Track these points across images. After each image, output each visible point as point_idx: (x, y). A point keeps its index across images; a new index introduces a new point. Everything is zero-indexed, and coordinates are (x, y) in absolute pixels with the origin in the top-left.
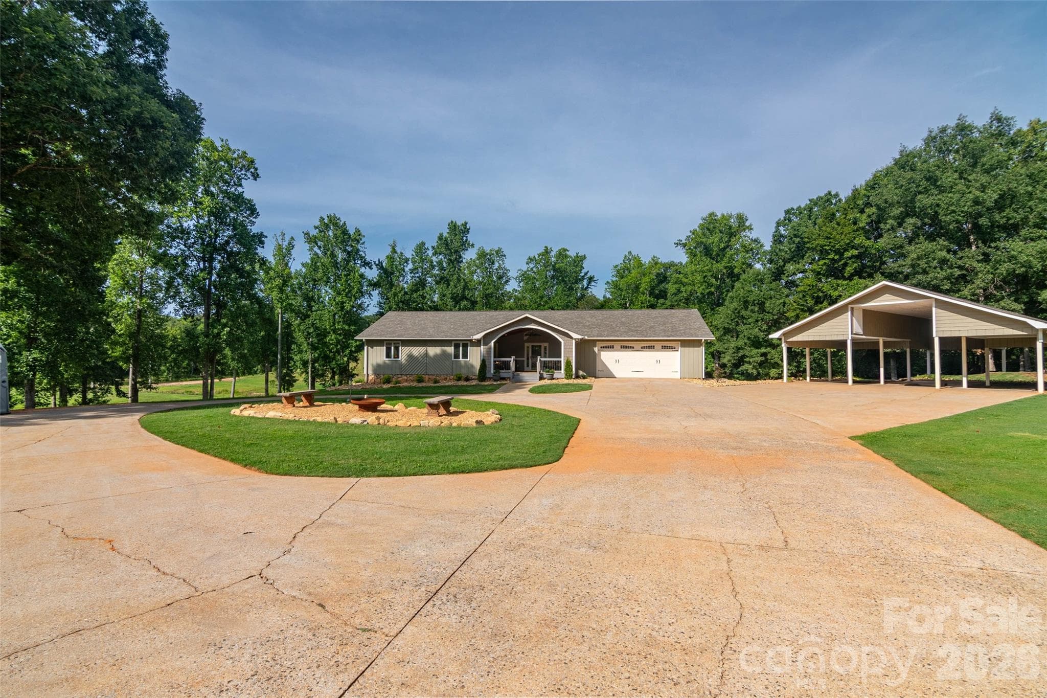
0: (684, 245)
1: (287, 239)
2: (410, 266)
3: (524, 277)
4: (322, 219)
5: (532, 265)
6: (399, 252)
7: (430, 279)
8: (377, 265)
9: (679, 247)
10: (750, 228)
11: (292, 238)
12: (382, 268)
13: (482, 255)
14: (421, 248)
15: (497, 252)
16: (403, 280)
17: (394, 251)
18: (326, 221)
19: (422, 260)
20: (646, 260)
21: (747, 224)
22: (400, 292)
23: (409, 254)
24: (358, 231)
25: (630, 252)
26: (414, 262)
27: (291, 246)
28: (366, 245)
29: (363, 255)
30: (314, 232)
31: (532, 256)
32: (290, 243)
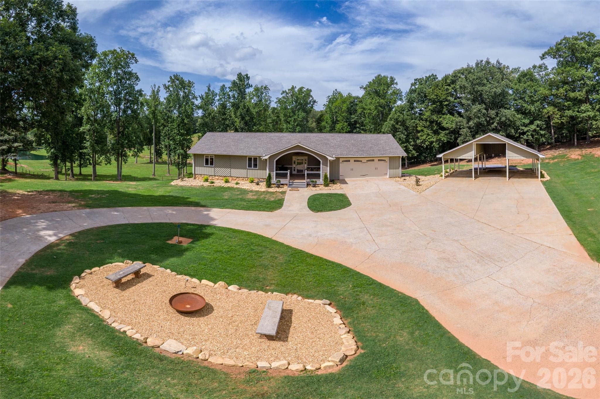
0: (364, 88)
1: (157, 87)
2: (218, 98)
3: (279, 101)
4: (171, 78)
5: (284, 95)
6: (211, 90)
7: (228, 104)
8: (200, 97)
9: (362, 89)
10: (396, 84)
11: (159, 87)
12: (203, 99)
13: (257, 89)
14: (223, 88)
15: (265, 88)
16: (214, 105)
17: (209, 90)
18: (173, 78)
19: (224, 94)
20: (345, 94)
21: (395, 82)
22: (212, 113)
23: (217, 91)
24: (189, 82)
25: (336, 90)
26: (220, 96)
27: (158, 91)
28: (195, 87)
29: (194, 93)
30: (167, 84)
31: (284, 90)
32: (158, 89)
